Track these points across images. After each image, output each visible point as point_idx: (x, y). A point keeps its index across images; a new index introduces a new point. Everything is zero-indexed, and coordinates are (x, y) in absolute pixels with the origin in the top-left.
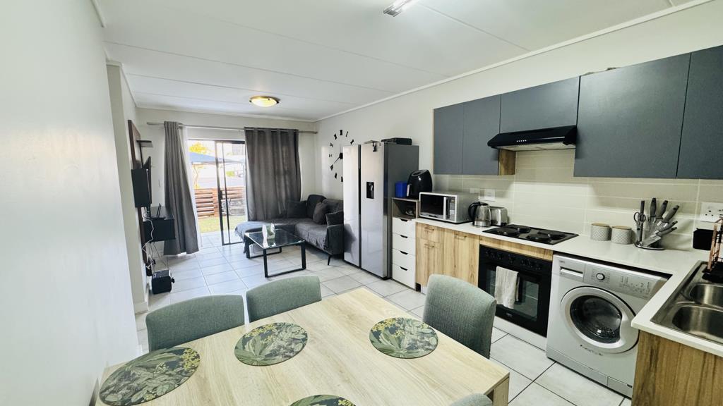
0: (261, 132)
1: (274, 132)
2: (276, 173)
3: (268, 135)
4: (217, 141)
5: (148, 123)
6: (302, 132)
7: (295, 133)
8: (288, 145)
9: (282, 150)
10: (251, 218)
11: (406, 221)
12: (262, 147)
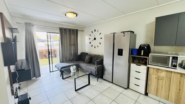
0: (65, 29)
1: (70, 30)
2: (70, 45)
3: (68, 31)
4: (48, 32)
5: (17, 23)
6: (79, 30)
7: (77, 30)
8: (74, 35)
9: (72, 36)
10: (61, 61)
11: (140, 66)
12: (65, 35)
